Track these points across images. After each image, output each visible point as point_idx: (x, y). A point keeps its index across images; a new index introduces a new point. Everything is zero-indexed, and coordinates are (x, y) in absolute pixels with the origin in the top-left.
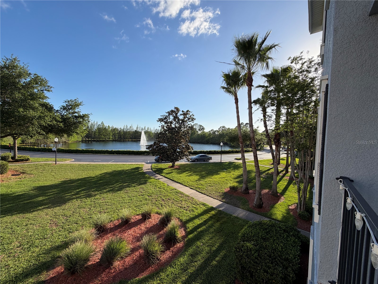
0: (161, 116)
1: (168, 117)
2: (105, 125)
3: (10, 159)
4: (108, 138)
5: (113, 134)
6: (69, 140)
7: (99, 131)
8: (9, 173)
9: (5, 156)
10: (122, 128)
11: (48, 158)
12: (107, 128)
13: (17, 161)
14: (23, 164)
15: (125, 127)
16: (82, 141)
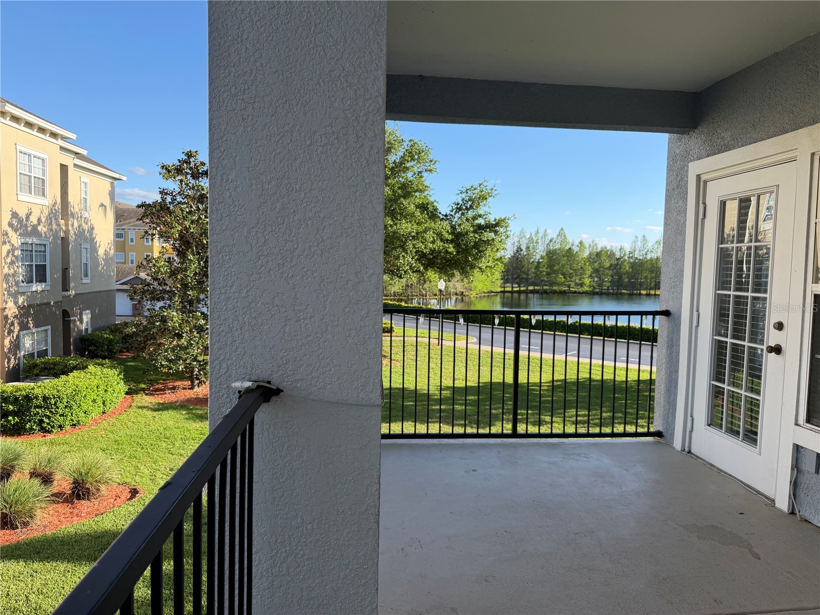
2: (570, 239)
4: (576, 284)
5: (596, 271)
6: (471, 290)
7: (551, 260)
10: (628, 249)
12: (576, 249)
16: (504, 292)
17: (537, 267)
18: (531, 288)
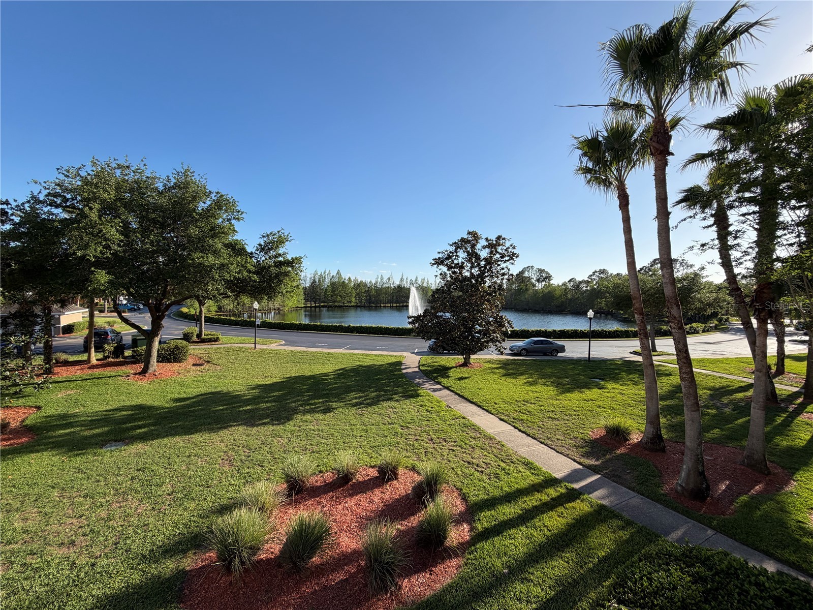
0: (439, 253)
1: (455, 254)
2: (343, 276)
3: (195, 338)
4: (348, 302)
5: (358, 294)
6: (284, 307)
7: (333, 288)
8: (190, 361)
9: (188, 333)
10: (374, 282)
11: (246, 338)
12: (347, 282)
13: (203, 341)
14: (209, 347)
15: (379, 280)
16: (306, 307)
17: (325, 292)
18: (322, 304)
